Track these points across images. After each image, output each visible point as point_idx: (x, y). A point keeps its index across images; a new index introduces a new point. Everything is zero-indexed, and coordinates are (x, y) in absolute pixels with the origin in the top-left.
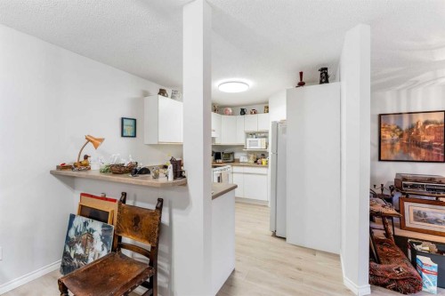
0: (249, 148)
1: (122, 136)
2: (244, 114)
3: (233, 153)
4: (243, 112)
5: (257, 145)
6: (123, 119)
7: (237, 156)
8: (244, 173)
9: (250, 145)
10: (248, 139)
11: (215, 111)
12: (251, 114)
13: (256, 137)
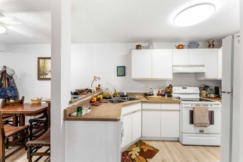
6: (118, 67)
11: (209, 47)
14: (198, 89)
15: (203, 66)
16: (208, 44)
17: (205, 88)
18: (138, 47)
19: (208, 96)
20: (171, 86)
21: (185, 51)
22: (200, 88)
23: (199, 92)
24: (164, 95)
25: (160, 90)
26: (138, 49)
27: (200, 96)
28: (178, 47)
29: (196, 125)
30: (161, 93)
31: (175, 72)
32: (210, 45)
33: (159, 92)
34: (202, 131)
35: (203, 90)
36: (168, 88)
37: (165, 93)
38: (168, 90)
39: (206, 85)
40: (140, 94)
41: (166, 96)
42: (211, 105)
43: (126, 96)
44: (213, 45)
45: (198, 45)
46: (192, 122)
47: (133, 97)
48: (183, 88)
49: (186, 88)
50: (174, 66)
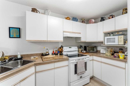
0: (106, 43)
1: (10, 37)
2: (104, 20)
4: (103, 19)
5: (114, 42)
6: (10, 28)
7: (99, 48)
11: (82, 22)
12: (109, 18)
13: (113, 36)
14: (77, 48)
15: (80, 33)
16: (82, 21)
17: (81, 47)
18: (34, 10)
19: (82, 52)
20: (62, 47)
21: (71, 22)
22: (78, 47)
23: (77, 49)
24: (57, 54)
25: (55, 50)
26: (34, 12)
27: (78, 52)
28: (67, 18)
29: (78, 75)
30: (55, 52)
31: (65, 36)
32: (83, 21)
33: (53, 51)
34: (81, 77)
35: (80, 48)
36: (60, 48)
37: (58, 52)
38: (60, 50)
39: (81, 45)
40: (37, 55)
41: (59, 54)
42: (86, 59)
43: (21, 59)
44: (84, 22)
45: (77, 20)
46: (76, 72)
47: (28, 59)
48: (69, 48)
49: (71, 48)
50: (64, 32)
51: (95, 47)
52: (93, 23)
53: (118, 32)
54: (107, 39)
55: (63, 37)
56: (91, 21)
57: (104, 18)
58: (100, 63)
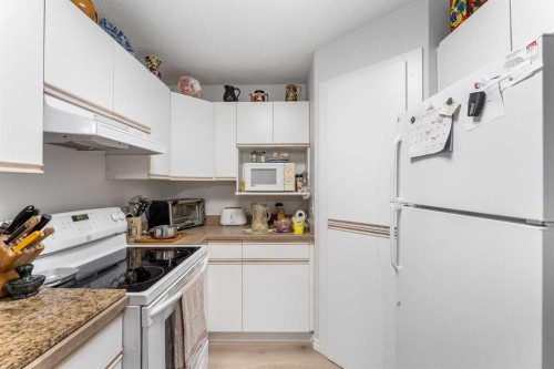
0: (250, 187)
2: (235, 98)
3: (201, 202)
5: (274, 182)
7: (212, 208)
8: (243, 261)
9: (253, 183)
10: (248, 167)
12: (255, 99)
13: (267, 161)
14: (123, 216)
15: (146, 130)
16: (147, 64)
22: (126, 210)
23: (123, 225)
27: (128, 240)
32: (152, 69)
35: (137, 215)
44: (159, 75)
45: (130, 48)
48: (75, 219)
49: (85, 217)
50: (49, 90)
51: (199, 203)
52: (195, 96)
53: (279, 150)
54: (253, 170)
55: (46, 135)
56: (185, 83)
57: (236, 92)
58: (237, 267)
